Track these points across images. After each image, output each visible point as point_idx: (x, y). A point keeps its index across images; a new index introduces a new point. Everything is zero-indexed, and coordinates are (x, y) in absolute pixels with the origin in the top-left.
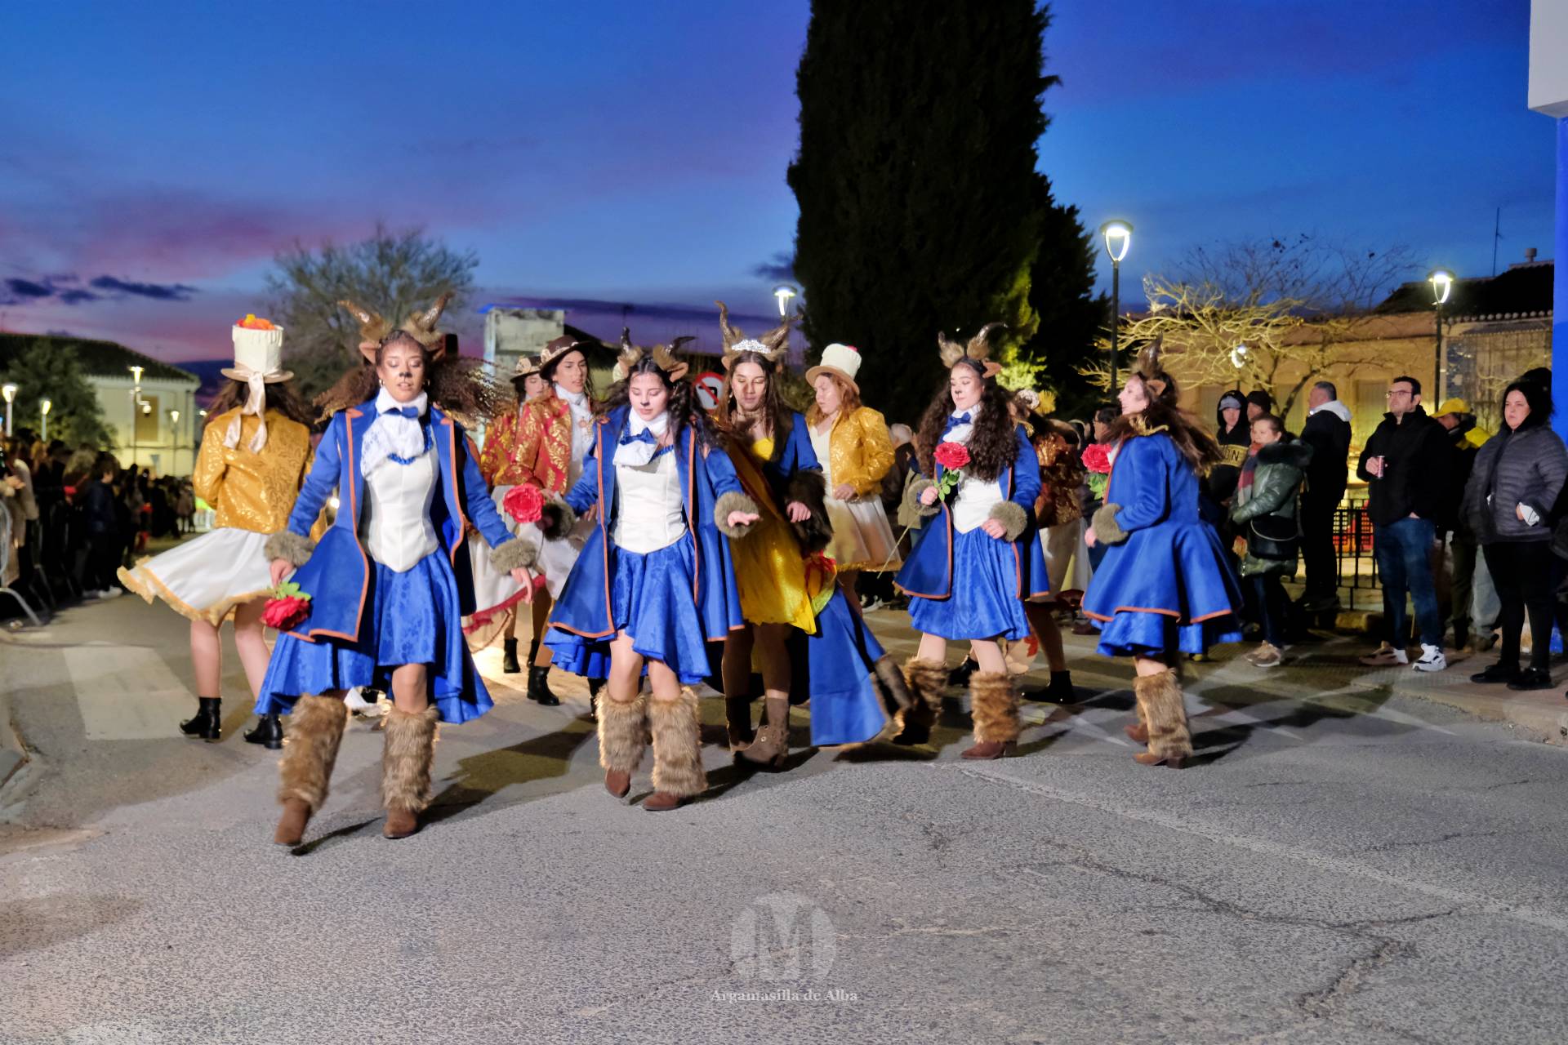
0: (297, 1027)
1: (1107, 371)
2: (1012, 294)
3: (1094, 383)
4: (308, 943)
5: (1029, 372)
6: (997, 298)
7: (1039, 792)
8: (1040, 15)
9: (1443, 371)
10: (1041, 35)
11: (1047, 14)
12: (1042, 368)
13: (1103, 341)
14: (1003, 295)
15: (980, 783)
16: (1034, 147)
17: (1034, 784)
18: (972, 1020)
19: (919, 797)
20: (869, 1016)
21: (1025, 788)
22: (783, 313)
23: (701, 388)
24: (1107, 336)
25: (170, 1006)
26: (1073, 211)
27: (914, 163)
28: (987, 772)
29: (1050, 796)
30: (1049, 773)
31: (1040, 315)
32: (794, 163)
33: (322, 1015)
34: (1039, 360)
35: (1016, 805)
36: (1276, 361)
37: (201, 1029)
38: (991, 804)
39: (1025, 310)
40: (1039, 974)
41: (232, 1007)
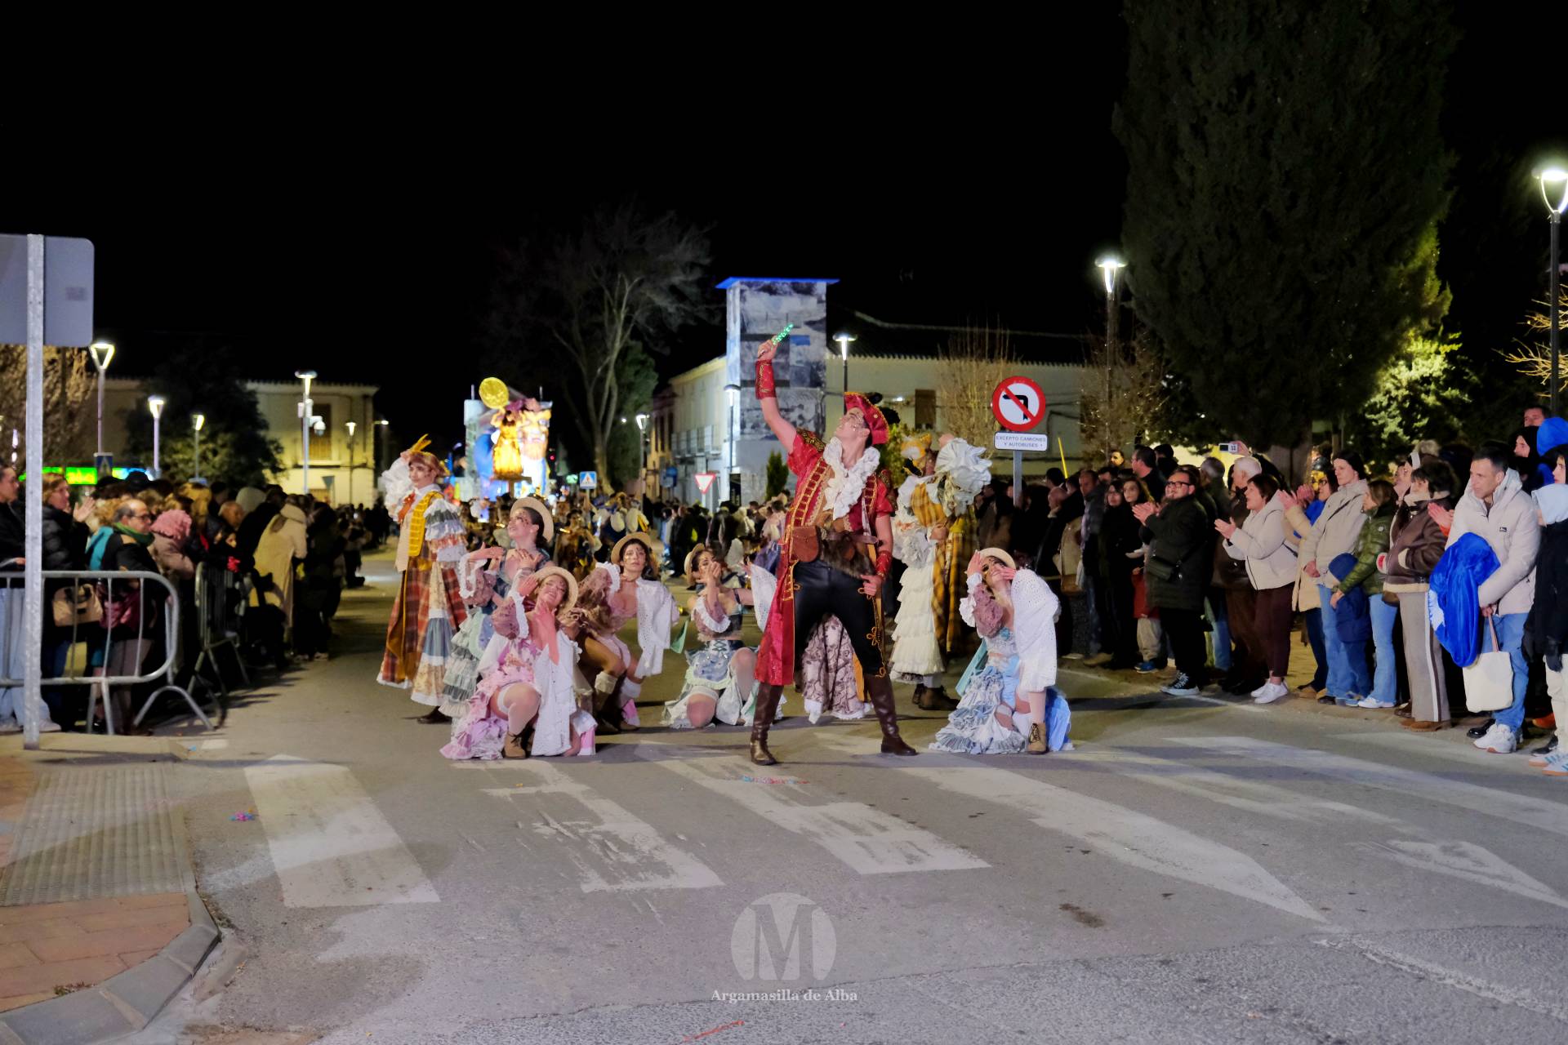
1: (1545, 358)
2: (1416, 263)
3: (1528, 373)
5: (1438, 353)
6: (1393, 271)
7: (1465, 987)
12: (1455, 347)
13: (1539, 318)
14: (1402, 267)
15: (1389, 973)
17: (1461, 975)
19: (1310, 994)
21: (1449, 981)
22: (1109, 289)
23: (1006, 397)
24: (1545, 312)
27: (1279, 100)
28: (1399, 956)
29: (1484, 994)
30: (1480, 959)
31: (1453, 291)
34: (1451, 337)
35: (1439, 1007)
38: (1404, 1007)
39: (1432, 284)
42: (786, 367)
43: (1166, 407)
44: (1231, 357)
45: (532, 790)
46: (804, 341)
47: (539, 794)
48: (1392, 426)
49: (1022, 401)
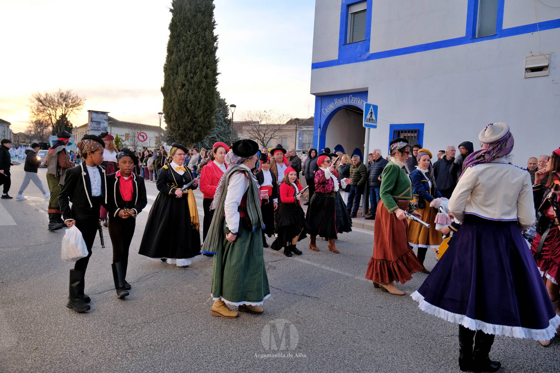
0: (36, 301)
4: (39, 279)
8: (217, 60)
9: (298, 136)
10: (217, 63)
11: (219, 59)
16: (216, 87)
18: (189, 289)
20: (167, 290)
23: (140, 136)
25: (3, 298)
26: (224, 99)
32: (163, 87)
33: (42, 297)
36: (265, 135)
37: (11, 304)
40: (203, 278)
41: (19, 297)
42: (100, 127)
43: (169, 140)
44: (180, 131)
45: (40, 204)
46: (104, 123)
47: (41, 204)
48: (207, 145)
49: (143, 137)
